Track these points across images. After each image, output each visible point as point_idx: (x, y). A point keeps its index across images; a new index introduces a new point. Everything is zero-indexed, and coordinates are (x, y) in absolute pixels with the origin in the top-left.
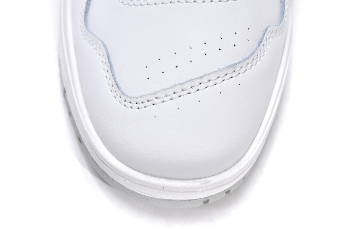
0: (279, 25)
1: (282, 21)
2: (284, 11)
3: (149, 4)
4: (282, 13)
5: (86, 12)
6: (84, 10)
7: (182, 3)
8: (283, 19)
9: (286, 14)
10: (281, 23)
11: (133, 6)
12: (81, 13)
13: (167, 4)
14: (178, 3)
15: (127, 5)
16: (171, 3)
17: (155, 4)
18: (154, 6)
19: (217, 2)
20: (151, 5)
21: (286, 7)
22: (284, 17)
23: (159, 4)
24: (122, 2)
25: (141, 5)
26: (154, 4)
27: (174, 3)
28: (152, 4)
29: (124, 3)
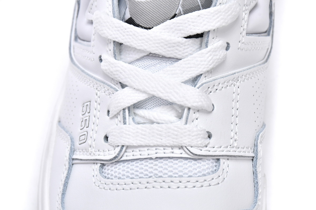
0: (253, 209)
1: (255, 205)
2: (257, 195)
3: (124, 189)
4: (256, 196)
5: (63, 194)
6: (62, 192)
7: (157, 188)
8: (256, 202)
9: (260, 197)
10: (254, 207)
11: (109, 190)
12: (58, 195)
13: (142, 189)
14: (153, 188)
15: (103, 189)
16: (146, 188)
17: (131, 189)
18: (130, 191)
19: (191, 188)
20: (126, 190)
21: (260, 191)
22: (258, 201)
23: (135, 189)
24: (99, 186)
25: (116, 190)
26: (129, 189)
27: (149, 188)
28: (127, 188)
29: (100, 187)
